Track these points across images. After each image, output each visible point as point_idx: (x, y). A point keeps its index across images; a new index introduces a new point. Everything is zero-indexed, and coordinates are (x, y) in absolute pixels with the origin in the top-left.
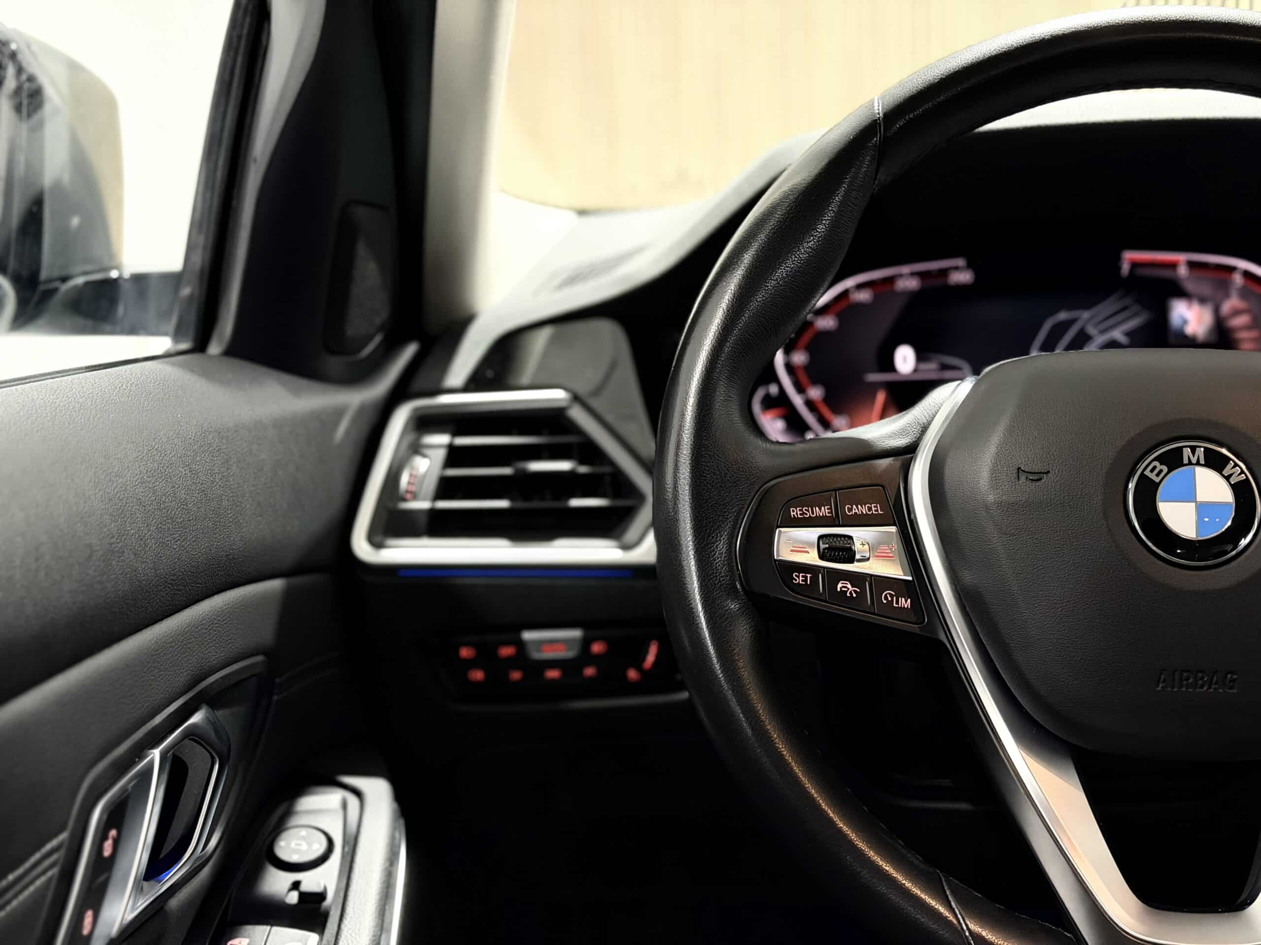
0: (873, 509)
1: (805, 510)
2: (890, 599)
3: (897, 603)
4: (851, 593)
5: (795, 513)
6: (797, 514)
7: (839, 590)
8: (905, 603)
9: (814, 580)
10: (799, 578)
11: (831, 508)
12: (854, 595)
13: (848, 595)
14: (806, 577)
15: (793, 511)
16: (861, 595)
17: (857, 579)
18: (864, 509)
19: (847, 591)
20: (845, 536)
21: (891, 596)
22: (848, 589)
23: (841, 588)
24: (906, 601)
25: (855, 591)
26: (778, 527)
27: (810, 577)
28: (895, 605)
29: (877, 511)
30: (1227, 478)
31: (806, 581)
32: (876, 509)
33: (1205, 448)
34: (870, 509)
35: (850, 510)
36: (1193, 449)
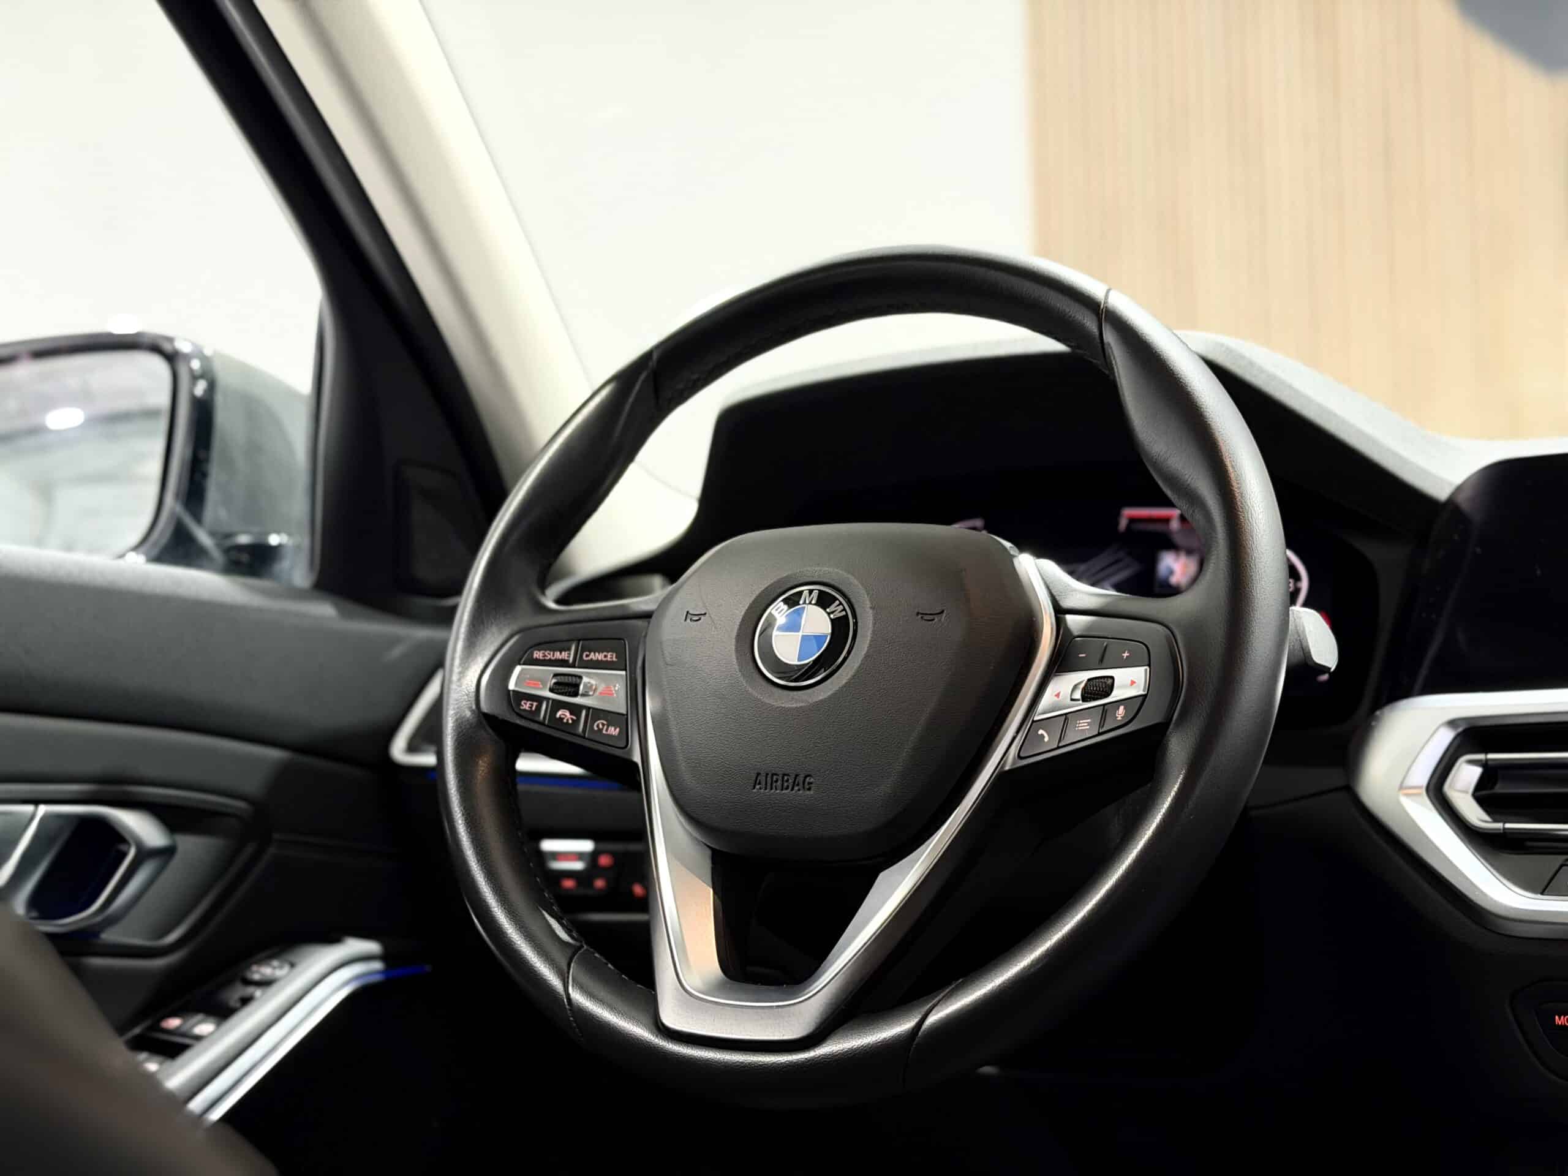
0: (609, 656)
1: (548, 653)
2: (601, 726)
3: (607, 730)
4: (568, 720)
5: (537, 655)
6: (539, 656)
7: (558, 715)
8: (613, 731)
9: (539, 708)
10: (526, 705)
11: (569, 654)
12: (570, 721)
13: (565, 721)
14: (532, 705)
15: (537, 654)
16: (576, 722)
17: (575, 709)
18: (600, 656)
19: (564, 718)
20: (575, 676)
21: (603, 725)
22: (566, 716)
23: (560, 715)
24: (615, 730)
25: (572, 719)
26: (520, 664)
27: (537, 706)
28: (604, 732)
29: (612, 658)
30: (829, 614)
31: (531, 708)
32: (611, 657)
33: (819, 590)
34: (606, 656)
35: (587, 656)
36: (811, 592)
